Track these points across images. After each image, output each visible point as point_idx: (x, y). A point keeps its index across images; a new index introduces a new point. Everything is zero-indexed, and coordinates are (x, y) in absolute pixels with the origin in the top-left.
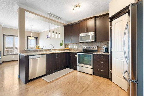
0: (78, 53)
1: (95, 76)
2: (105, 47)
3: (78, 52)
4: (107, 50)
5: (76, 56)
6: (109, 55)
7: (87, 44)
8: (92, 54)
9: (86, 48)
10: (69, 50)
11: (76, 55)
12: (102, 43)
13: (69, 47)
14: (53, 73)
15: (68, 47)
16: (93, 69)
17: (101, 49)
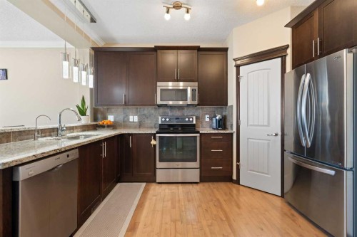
0: (158, 135)
1: (207, 185)
2: (217, 118)
3: (157, 133)
4: (222, 124)
5: (153, 142)
6: (232, 134)
7: (168, 110)
8: (198, 135)
9: (168, 120)
10: (112, 126)
11: (153, 140)
12: (205, 110)
13: (111, 118)
14: (91, 214)
15: (105, 118)
16: (200, 168)
17: (202, 123)
